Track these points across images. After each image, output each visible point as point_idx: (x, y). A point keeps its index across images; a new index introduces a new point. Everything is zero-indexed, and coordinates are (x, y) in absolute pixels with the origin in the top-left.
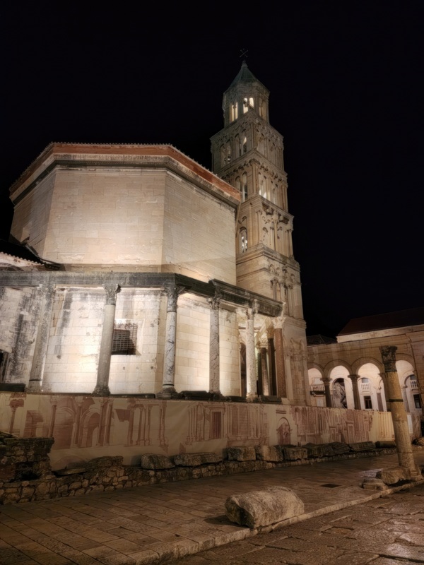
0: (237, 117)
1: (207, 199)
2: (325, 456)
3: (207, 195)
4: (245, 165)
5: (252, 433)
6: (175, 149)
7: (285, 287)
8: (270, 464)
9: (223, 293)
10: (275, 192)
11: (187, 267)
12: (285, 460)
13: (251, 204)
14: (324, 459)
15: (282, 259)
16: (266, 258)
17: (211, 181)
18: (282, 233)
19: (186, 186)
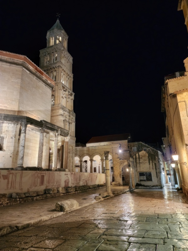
0: (53, 44)
1: (40, 82)
2: (81, 190)
3: (40, 81)
4: (55, 67)
5: (55, 183)
6: (27, 58)
7: (69, 123)
8: (62, 194)
9: (46, 126)
10: (68, 81)
11: (29, 112)
12: (67, 192)
13: (57, 85)
14: (80, 191)
15: (68, 111)
16: (62, 110)
17: (43, 75)
18: (69, 100)
19: (31, 76)
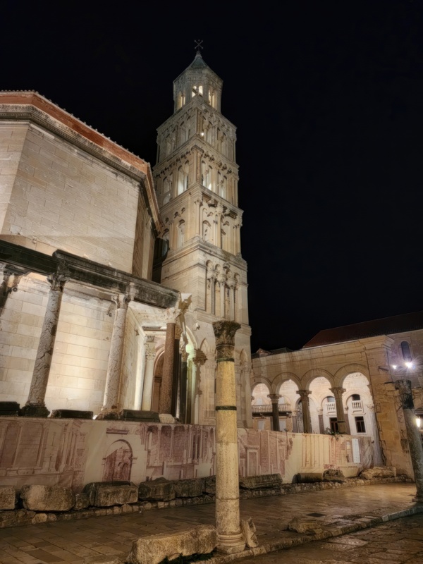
0: (184, 103)
1: (94, 165)
3: (95, 160)
4: (187, 153)
7: (226, 286)
8: (44, 515)
9: (73, 270)
10: (224, 184)
13: (190, 194)
15: (223, 255)
16: (203, 253)
17: (101, 144)
18: (227, 229)
19: (62, 147)
